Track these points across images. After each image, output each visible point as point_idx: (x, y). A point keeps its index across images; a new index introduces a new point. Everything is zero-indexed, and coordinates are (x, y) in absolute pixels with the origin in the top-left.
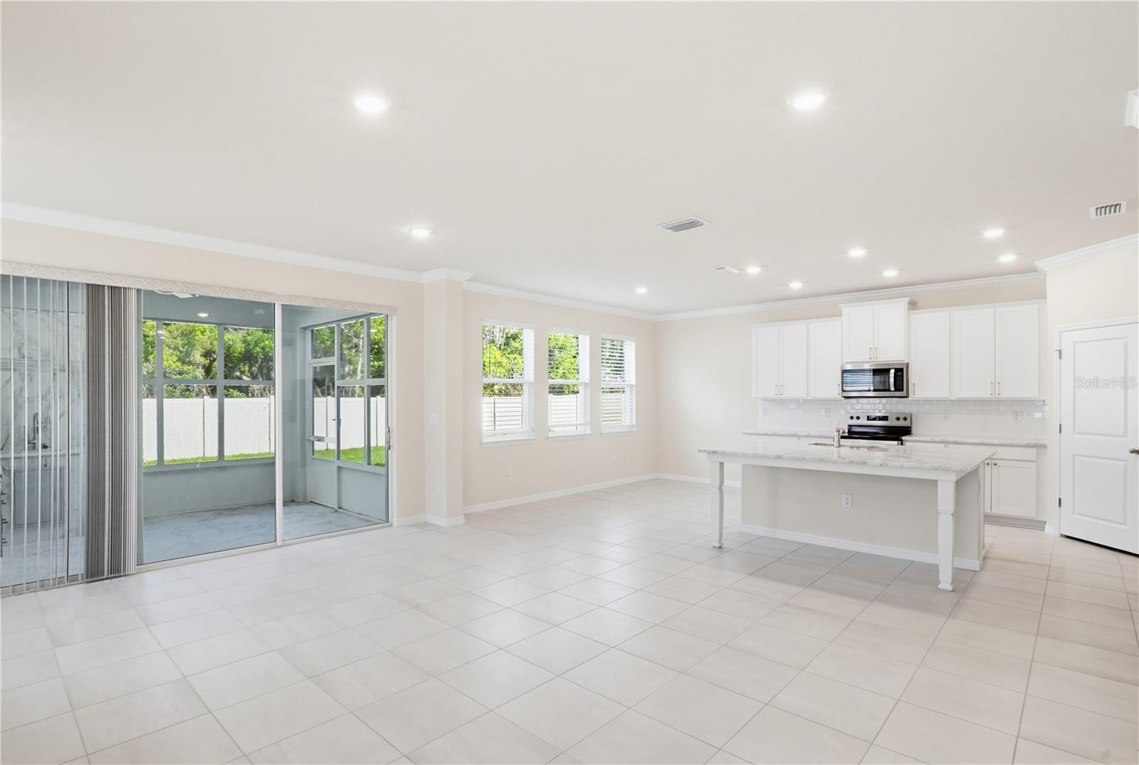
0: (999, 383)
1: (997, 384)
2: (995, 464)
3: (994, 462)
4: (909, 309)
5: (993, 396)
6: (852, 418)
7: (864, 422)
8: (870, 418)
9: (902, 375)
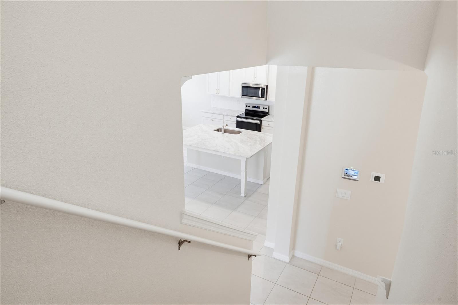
6: (247, 106)
7: (251, 108)
8: (254, 107)
9: (264, 91)
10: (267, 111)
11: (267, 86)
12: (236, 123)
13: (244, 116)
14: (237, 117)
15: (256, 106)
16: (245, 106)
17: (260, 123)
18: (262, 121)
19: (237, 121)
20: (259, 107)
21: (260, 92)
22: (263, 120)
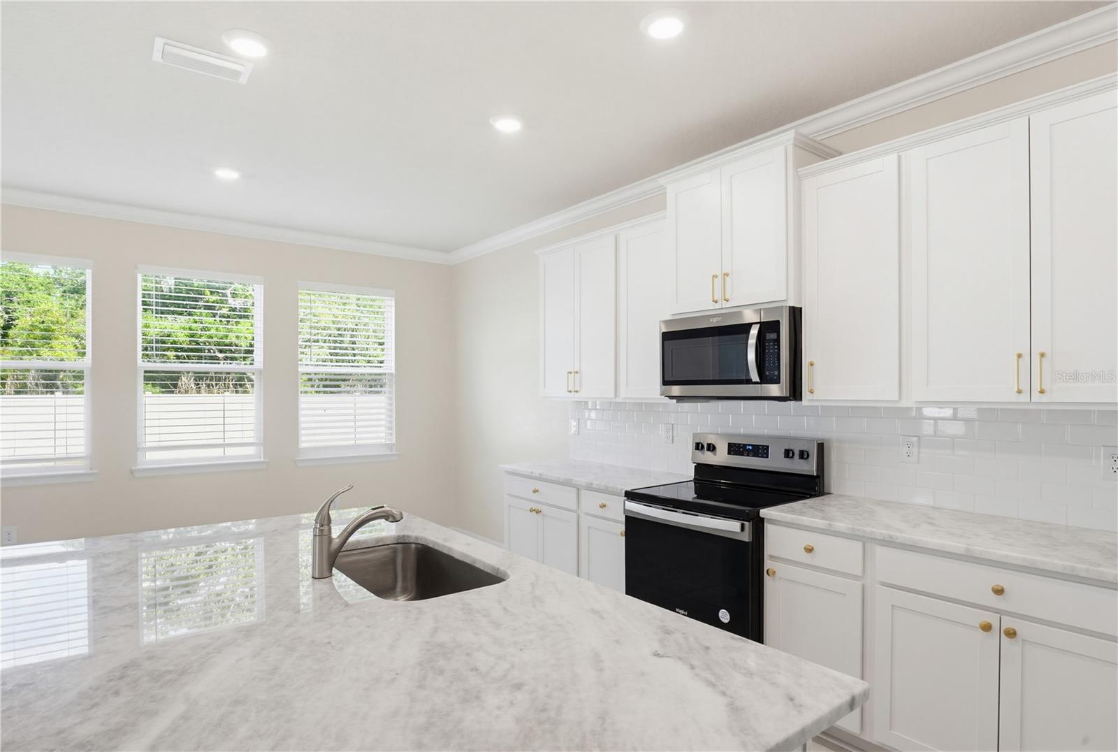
0: (1042, 355)
1: (1036, 359)
2: (1011, 634)
3: (1008, 623)
4: (800, 164)
5: (1024, 398)
6: (699, 446)
7: (721, 458)
8: (734, 449)
9: (777, 341)
10: (809, 467)
11: (796, 314)
12: (622, 528)
13: (689, 494)
14: (631, 496)
15: (745, 445)
16: (691, 446)
17: (746, 537)
18: (769, 529)
19: (627, 518)
20: (760, 451)
21: (751, 356)
22: (773, 522)
